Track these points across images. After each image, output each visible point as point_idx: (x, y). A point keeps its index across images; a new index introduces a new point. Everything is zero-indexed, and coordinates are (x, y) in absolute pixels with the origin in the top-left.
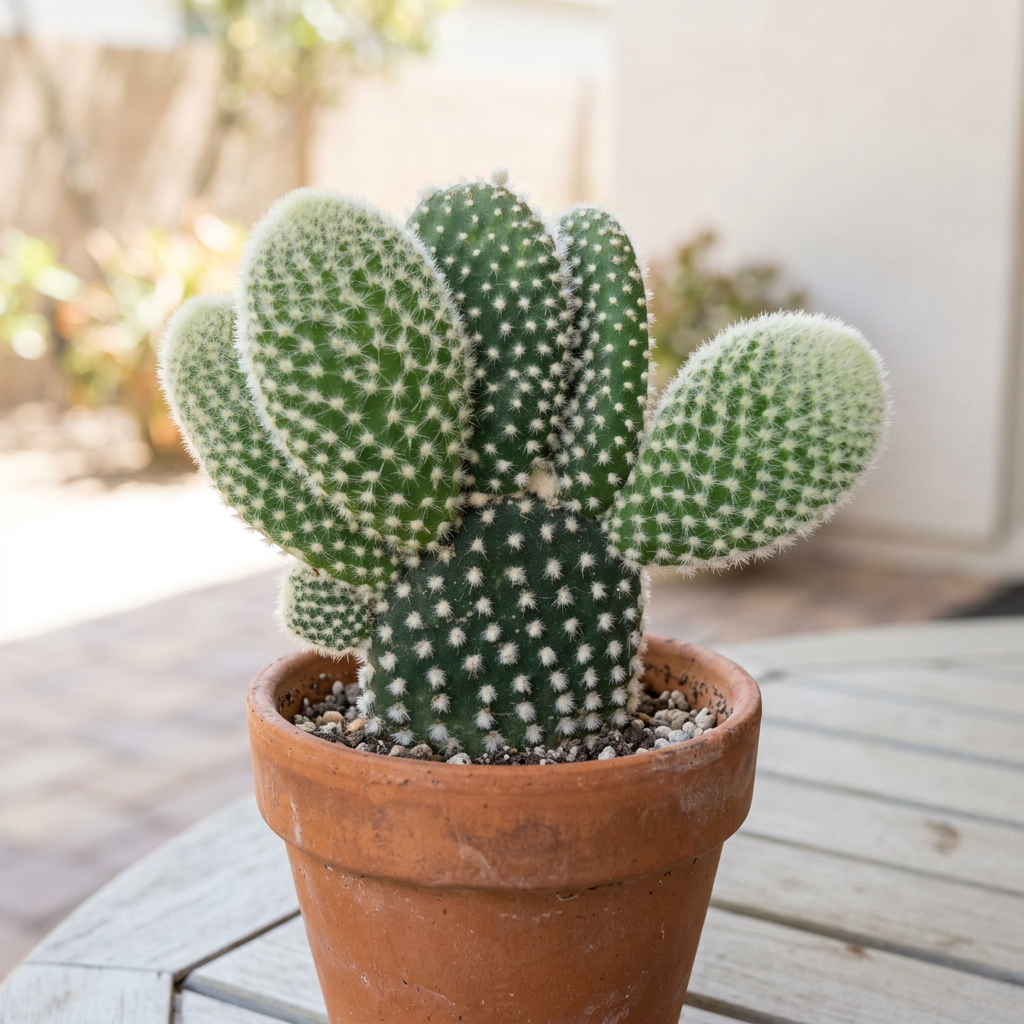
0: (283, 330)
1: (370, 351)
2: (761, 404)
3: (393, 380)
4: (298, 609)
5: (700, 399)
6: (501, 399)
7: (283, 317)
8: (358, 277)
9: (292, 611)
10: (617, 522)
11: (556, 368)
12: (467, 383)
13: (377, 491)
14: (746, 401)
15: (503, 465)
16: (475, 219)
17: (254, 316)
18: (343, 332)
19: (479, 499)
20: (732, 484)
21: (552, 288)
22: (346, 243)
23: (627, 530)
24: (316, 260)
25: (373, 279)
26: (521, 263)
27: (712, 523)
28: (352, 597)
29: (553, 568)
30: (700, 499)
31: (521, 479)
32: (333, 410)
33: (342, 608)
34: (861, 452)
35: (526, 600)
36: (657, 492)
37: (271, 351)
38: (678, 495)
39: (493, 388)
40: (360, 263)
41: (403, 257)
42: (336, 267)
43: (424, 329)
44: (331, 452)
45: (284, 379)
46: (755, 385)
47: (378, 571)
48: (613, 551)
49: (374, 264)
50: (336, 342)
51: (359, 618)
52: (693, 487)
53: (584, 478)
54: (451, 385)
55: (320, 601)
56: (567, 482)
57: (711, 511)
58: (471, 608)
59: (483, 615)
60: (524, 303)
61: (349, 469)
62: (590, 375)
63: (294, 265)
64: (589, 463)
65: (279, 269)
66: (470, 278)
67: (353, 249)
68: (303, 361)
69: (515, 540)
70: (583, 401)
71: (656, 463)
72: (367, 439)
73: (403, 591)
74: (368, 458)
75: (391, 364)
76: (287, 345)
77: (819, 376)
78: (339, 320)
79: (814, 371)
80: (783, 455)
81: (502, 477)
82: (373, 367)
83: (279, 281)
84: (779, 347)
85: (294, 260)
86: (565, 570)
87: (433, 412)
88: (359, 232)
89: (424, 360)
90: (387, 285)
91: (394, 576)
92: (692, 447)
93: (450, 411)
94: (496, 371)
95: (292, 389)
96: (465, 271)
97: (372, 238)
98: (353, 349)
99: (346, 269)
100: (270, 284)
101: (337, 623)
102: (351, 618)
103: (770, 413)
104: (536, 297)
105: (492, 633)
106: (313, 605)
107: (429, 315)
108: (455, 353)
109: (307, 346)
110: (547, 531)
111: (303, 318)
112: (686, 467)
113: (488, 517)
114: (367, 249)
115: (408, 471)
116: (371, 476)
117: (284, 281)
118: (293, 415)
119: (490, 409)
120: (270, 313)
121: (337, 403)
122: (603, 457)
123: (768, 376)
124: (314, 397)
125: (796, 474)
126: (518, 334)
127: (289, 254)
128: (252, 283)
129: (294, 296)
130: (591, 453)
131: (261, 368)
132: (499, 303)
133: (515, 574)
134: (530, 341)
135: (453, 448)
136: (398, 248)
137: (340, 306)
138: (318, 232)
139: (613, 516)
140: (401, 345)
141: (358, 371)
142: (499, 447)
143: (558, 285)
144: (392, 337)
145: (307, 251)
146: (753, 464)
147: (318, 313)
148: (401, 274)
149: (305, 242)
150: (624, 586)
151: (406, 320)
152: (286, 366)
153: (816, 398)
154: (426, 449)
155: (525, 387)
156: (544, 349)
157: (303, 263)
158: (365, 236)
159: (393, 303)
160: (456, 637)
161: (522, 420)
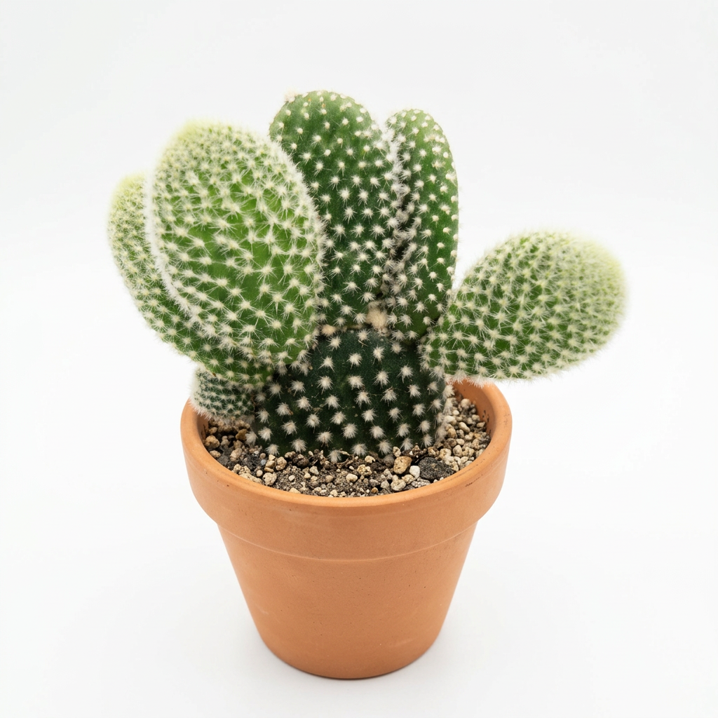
0: (181, 232)
1: (246, 245)
2: (536, 291)
3: (263, 264)
4: (203, 396)
5: (493, 280)
6: (345, 264)
7: (179, 222)
8: (235, 188)
9: (198, 396)
10: (429, 348)
11: (387, 243)
12: (320, 255)
13: (253, 337)
14: (526, 287)
15: (346, 310)
16: (327, 125)
17: (158, 220)
18: (224, 232)
19: (329, 330)
20: (511, 339)
21: (385, 185)
22: (226, 162)
23: (435, 355)
24: (203, 176)
25: (248, 190)
26: (362, 164)
27: (496, 361)
28: (241, 389)
29: (382, 377)
30: (489, 345)
31: (360, 318)
32: (220, 287)
33: (233, 397)
34: (606, 333)
35: (363, 397)
36: (458, 335)
37: (172, 246)
38: (474, 339)
39: (340, 255)
40: (237, 178)
41: (270, 170)
42: (219, 183)
43: (286, 225)
44: (219, 314)
45: (183, 266)
46: (534, 277)
47: (257, 376)
48: (426, 366)
49: (248, 179)
50: (220, 239)
51: (245, 403)
52: (483, 337)
53: (406, 319)
54: (307, 261)
55: (218, 392)
56: (393, 319)
57: (496, 353)
58: (323, 402)
59: (332, 407)
60: (364, 195)
61: (233, 324)
62: (413, 247)
63: (186, 181)
64: (410, 310)
65: (175, 185)
66: (323, 172)
67: (232, 166)
68: (197, 253)
69: (355, 359)
70: (407, 265)
71: (459, 316)
72: (245, 305)
73: (276, 389)
74: (247, 317)
75: (262, 253)
76: (183, 242)
77: (581, 278)
78: (222, 223)
79: (578, 275)
80: (550, 327)
81: (346, 317)
82: (248, 255)
83: (176, 194)
84: (553, 253)
85: (187, 178)
86: (390, 378)
87: (294, 283)
88: (235, 153)
89: (286, 247)
90: (259, 193)
91: (269, 378)
92: (484, 310)
93: (306, 280)
94: (342, 243)
95: (189, 273)
96: (320, 166)
97: (247, 156)
98: (234, 244)
99: (227, 183)
100: (169, 196)
101: (230, 406)
102: (240, 404)
103: (543, 298)
104: (373, 191)
105: (338, 418)
106: (214, 394)
107: (291, 212)
108: (309, 237)
109: (199, 243)
110: (378, 353)
111: (195, 223)
112: (479, 323)
113: (335, 343)
114: (242, 166)
115: (277, 324)
116: (250, 328)
117: (179, 195)
118: (191, 290)
119: (337, 270)
120: (171, 218)
121: (222, 282)
122: (420, 307)
123: (543, 273)
124: (205, 278)
125: (558, 341)
126: (358, 218)
127: (183, 173)
128: (156, 195)
129: (188, 206)
130: (412, 303)
131: (167, 258)
132: (345, 194)
133: (355, 381)
134: (368, 223)
135: (309, 303)
136: (266, 162)
137: (221, 213)
138: (204, 154)
139: (425, 343)
140: (269, 238)
141: (237, 260)
142: (343, 297)
143: (391, 182)
144: (262, 234)
145: (197, 170)
146: (529, 329)
147: (206, 219)
148: (269, 184)
149: (194, 163)
150: (433, 386)
151: (273, 220)
152: (185, 257)
153: (577, 294)
154: (289, 308)
155: (363, 257)
156: (378, 230)
157: (193, 180)
158: (241, 155)
159: (262, 207)
160: (313, 421)
161: (360, 280)
